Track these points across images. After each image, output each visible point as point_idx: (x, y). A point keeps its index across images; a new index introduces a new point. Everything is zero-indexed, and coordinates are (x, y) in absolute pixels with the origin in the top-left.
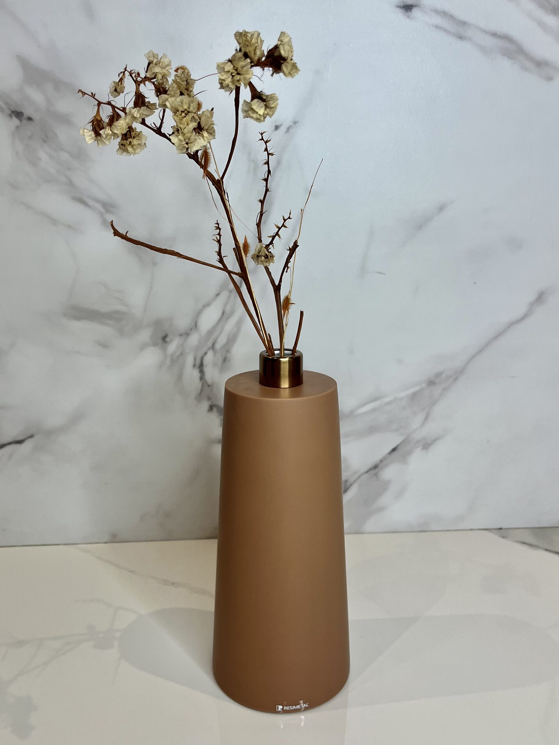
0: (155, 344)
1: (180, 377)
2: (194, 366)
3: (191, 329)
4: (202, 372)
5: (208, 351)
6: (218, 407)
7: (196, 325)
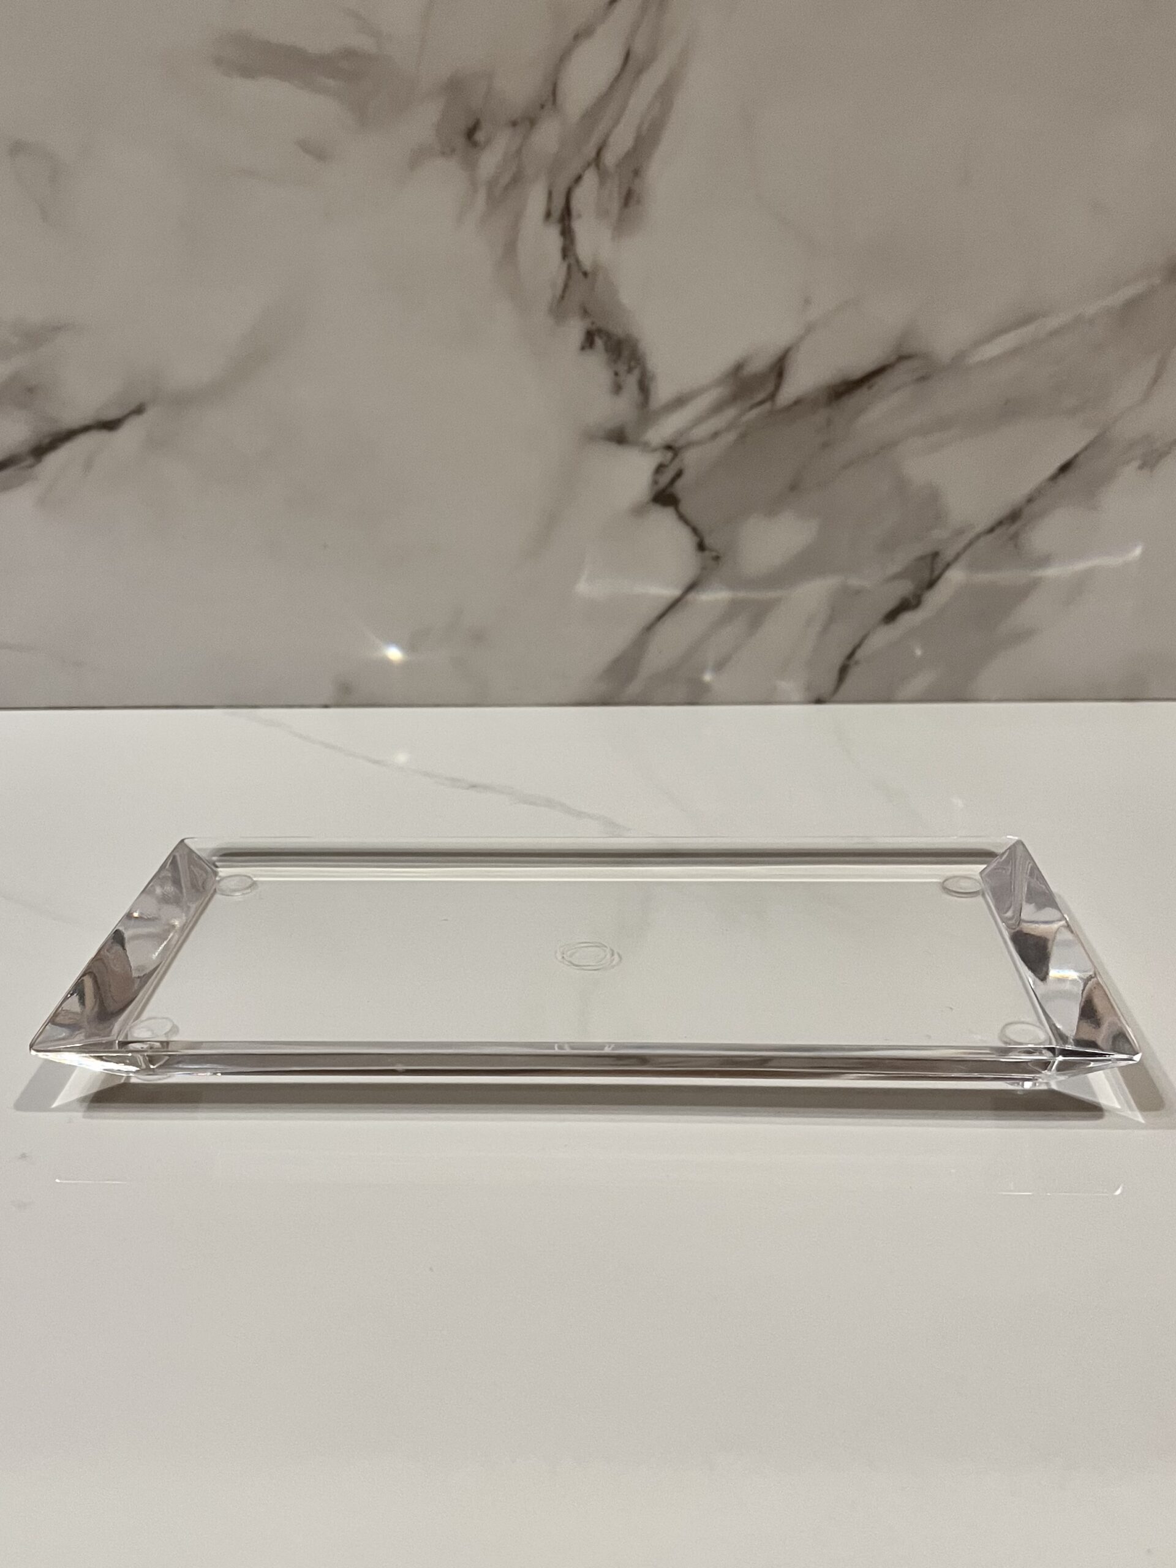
0: (448, 151)
1: (510, 249)
2: (548, 215)
3: (542, 107)
4: (567, 233)
5: (584, 171)
6: (607, 336)
7: (554, 93)
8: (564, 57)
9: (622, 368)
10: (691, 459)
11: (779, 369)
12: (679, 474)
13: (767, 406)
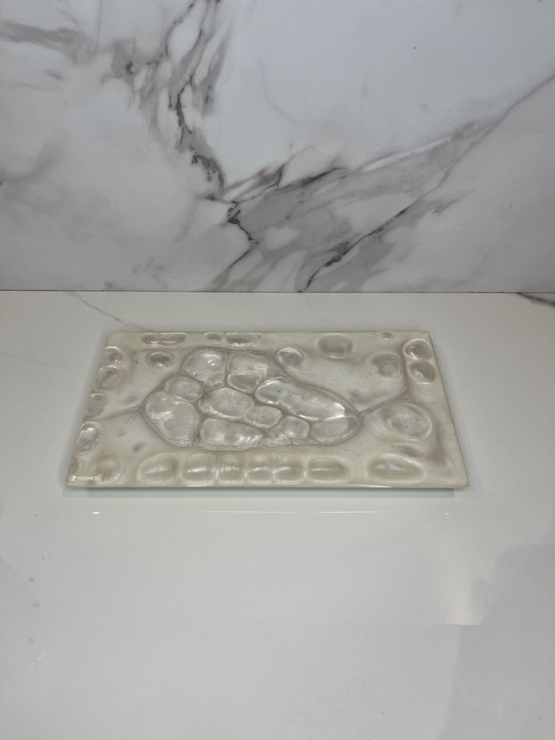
0: (118, 76)
1: (154, 121)
2: (170, 106)
3: (161, 56)
4: (180, 114)
5: (185, 86)
6: (203, 158)
7: (166, 50)
8: (169, 33)
9: (211, 171)
10: (243, 206)
11: (280, 173)
12: (239, 212)
13: (275, 187)
